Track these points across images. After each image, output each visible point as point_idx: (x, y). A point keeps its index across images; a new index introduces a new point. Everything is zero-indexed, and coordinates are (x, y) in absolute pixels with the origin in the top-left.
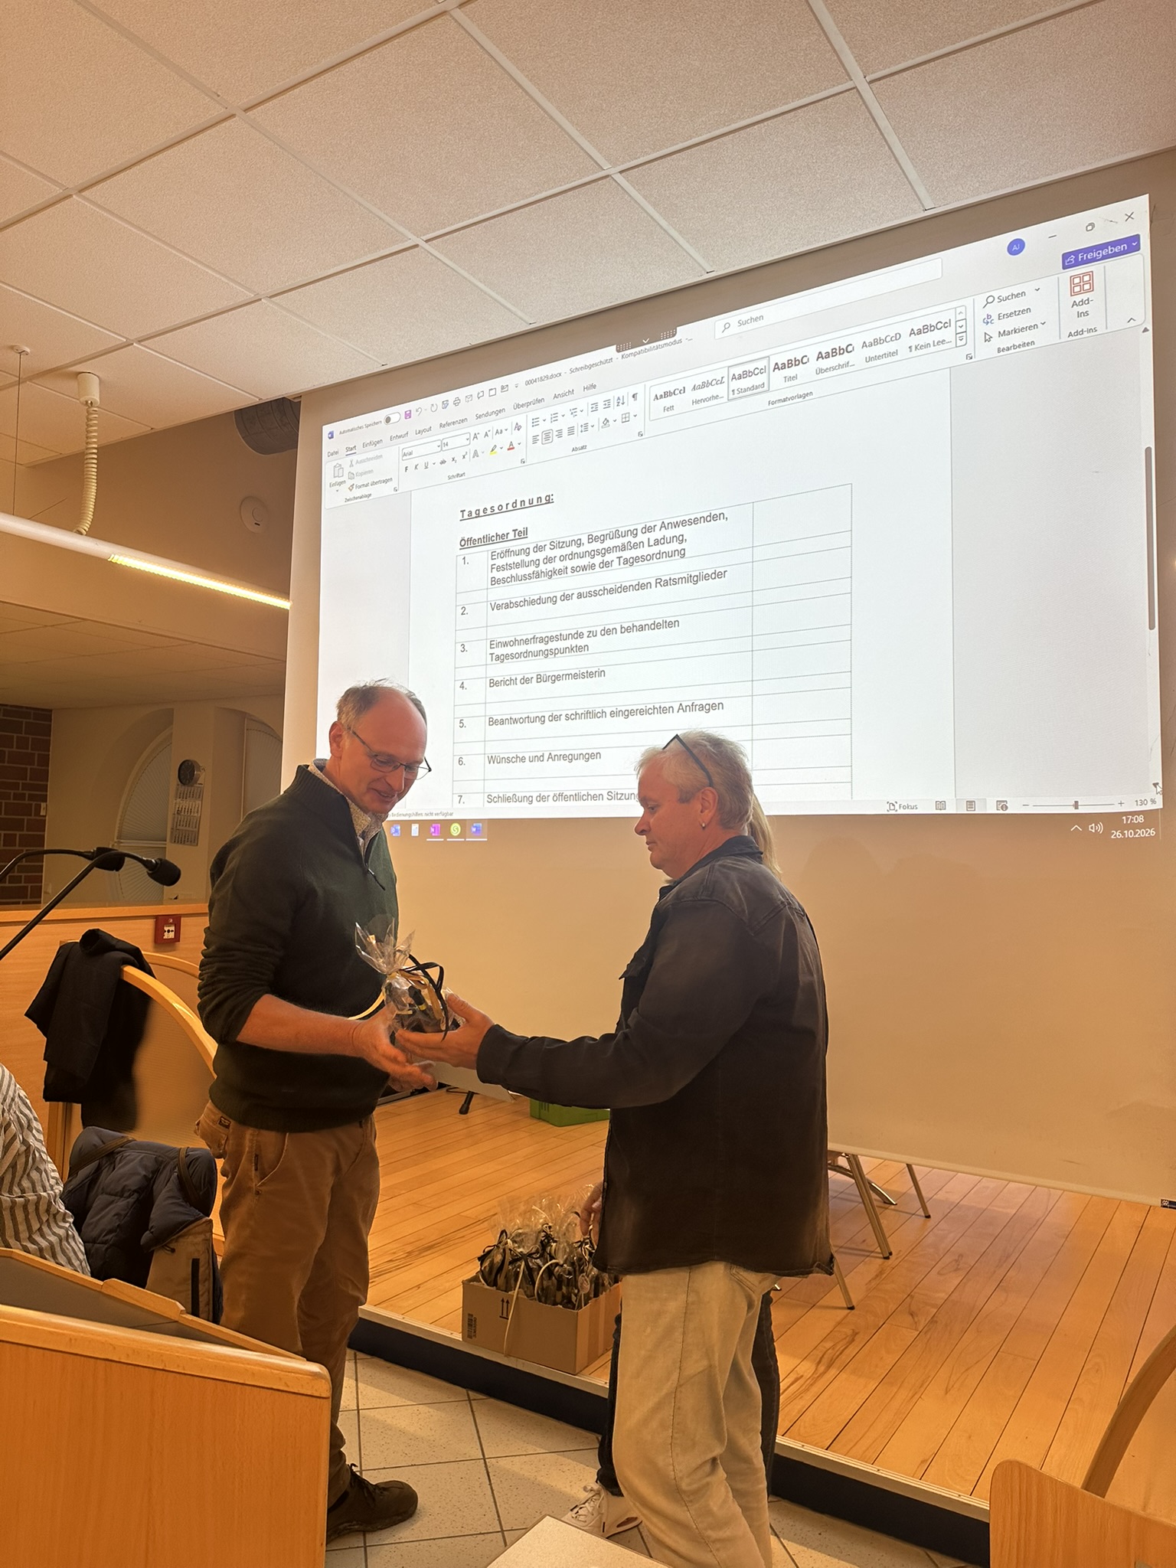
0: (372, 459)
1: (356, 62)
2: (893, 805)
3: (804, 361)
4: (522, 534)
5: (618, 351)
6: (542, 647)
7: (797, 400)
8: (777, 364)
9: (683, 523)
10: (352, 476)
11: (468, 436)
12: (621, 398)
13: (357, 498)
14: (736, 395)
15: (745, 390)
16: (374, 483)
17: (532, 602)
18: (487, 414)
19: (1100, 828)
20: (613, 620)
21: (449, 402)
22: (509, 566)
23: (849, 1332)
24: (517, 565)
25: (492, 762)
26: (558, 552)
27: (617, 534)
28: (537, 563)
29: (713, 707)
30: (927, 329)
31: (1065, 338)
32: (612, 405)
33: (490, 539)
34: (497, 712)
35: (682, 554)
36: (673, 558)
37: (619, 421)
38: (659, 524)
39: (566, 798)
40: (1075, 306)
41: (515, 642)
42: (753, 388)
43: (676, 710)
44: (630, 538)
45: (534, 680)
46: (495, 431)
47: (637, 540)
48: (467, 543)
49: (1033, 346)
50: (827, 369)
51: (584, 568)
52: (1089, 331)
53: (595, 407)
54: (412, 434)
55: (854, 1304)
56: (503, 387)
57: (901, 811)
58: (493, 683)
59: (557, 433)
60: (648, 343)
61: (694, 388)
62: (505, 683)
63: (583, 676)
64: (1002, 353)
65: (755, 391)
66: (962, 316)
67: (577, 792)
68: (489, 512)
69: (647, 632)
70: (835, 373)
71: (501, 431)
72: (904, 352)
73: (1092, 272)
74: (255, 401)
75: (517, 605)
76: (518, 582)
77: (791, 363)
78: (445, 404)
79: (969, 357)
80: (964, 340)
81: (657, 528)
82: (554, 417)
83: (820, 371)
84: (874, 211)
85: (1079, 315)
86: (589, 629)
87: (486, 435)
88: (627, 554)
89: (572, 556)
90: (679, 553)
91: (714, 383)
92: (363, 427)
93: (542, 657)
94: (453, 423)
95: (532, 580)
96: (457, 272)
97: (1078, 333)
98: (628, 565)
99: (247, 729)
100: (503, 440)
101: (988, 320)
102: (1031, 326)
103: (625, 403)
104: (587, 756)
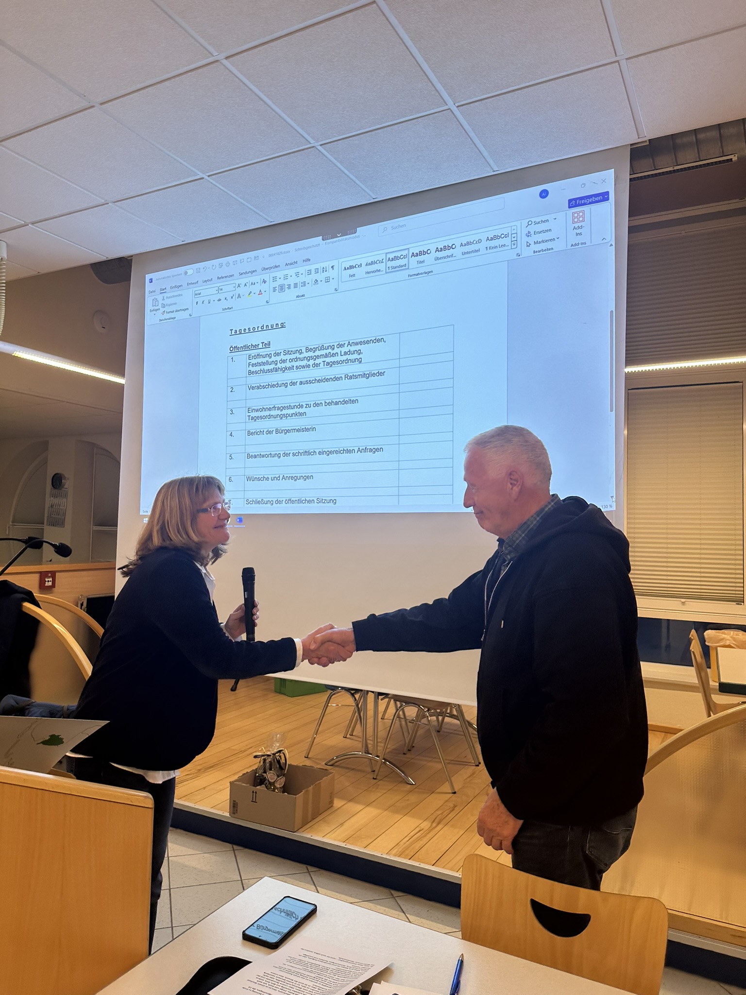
0: (176, 296)
1: (167, 83)
3: (428, 253)
4: (267, 345)
5: (323, 240)
6: (279, 412)
7: (425, 275)
8: (413, 253)
9: (361, 343)
10: (164, 306)
11: (234, 285)
12: (325, 268)
13: (166, 320)
14: (390, 270)
15: (396, 267)
16: (177, 311)
17: (273, 386)
18: (246, 273)
20: (321, 398)
21: (223, 264)
22: (259, 364)
23: (452, 806)
24: (264, 364)
25: (249, 480)
26: (288, 357)
27: (322, 348)
28: (276, 363)
29: (377, 450)
30: (496, 237)
31: (569, 247)
32: (319, 272)
33: (248, 347)
34: (253, 451)
35: (360, 361)
36: (355, 363)
37: (324, 280)
38: (347, 343)
39: (293, 502)
40: (575, 230)
41: (263, 409)
42: (401, 266)
43: (356, 452)
44: (330, 350)
45: (274, 432)
46: (250, 283)
47: (334, 352)
48: (234, 349)
49: (552, 251)
50: (441, 258)
51: (303, 367)
52: (582, 244)
53: (309, 272)
54: (200, 282)
55: (456, 790)
56: (255, 257)
58: (250, 433)
59: (287, 286)
60: (340, 236)
61: (367, 265)
62: (257, 434)
63: (303, 430)
64: (536, 254)
65: (401, 268)
66: (515, 232)
67: (299, 498)
68: (247, 331)
69: (340, 406)
70: (445, 260)
71: (254, 283)
72: (483, 250)
73: (584, 211)
74: (104, 259)
75: (264, 387)
76: (265, 374)
77: (421, 253)
78: (221, 266)
79: (518, 255)
80: (516, 245)
81: (346, 345)
82: (286, 277)
83: (438, 258)
84: (465, 171)
85: (577, 234)
86: (307, 403)
87: (245, 285)
88: (328, 360)
89: (297, 359)
90: (358, 360)
91: (378, 262)
92: (170, 277)
93: (278, 418)
94: (226, 277)
95: (273, 373)
96: (227, 193)
97: (576, 245)
98: (329, 366)
99: (96, 454)
100: (256, 289)
101: (528, 235)
102: (551, 239)
103: (327, 271)
104: (305, 478)
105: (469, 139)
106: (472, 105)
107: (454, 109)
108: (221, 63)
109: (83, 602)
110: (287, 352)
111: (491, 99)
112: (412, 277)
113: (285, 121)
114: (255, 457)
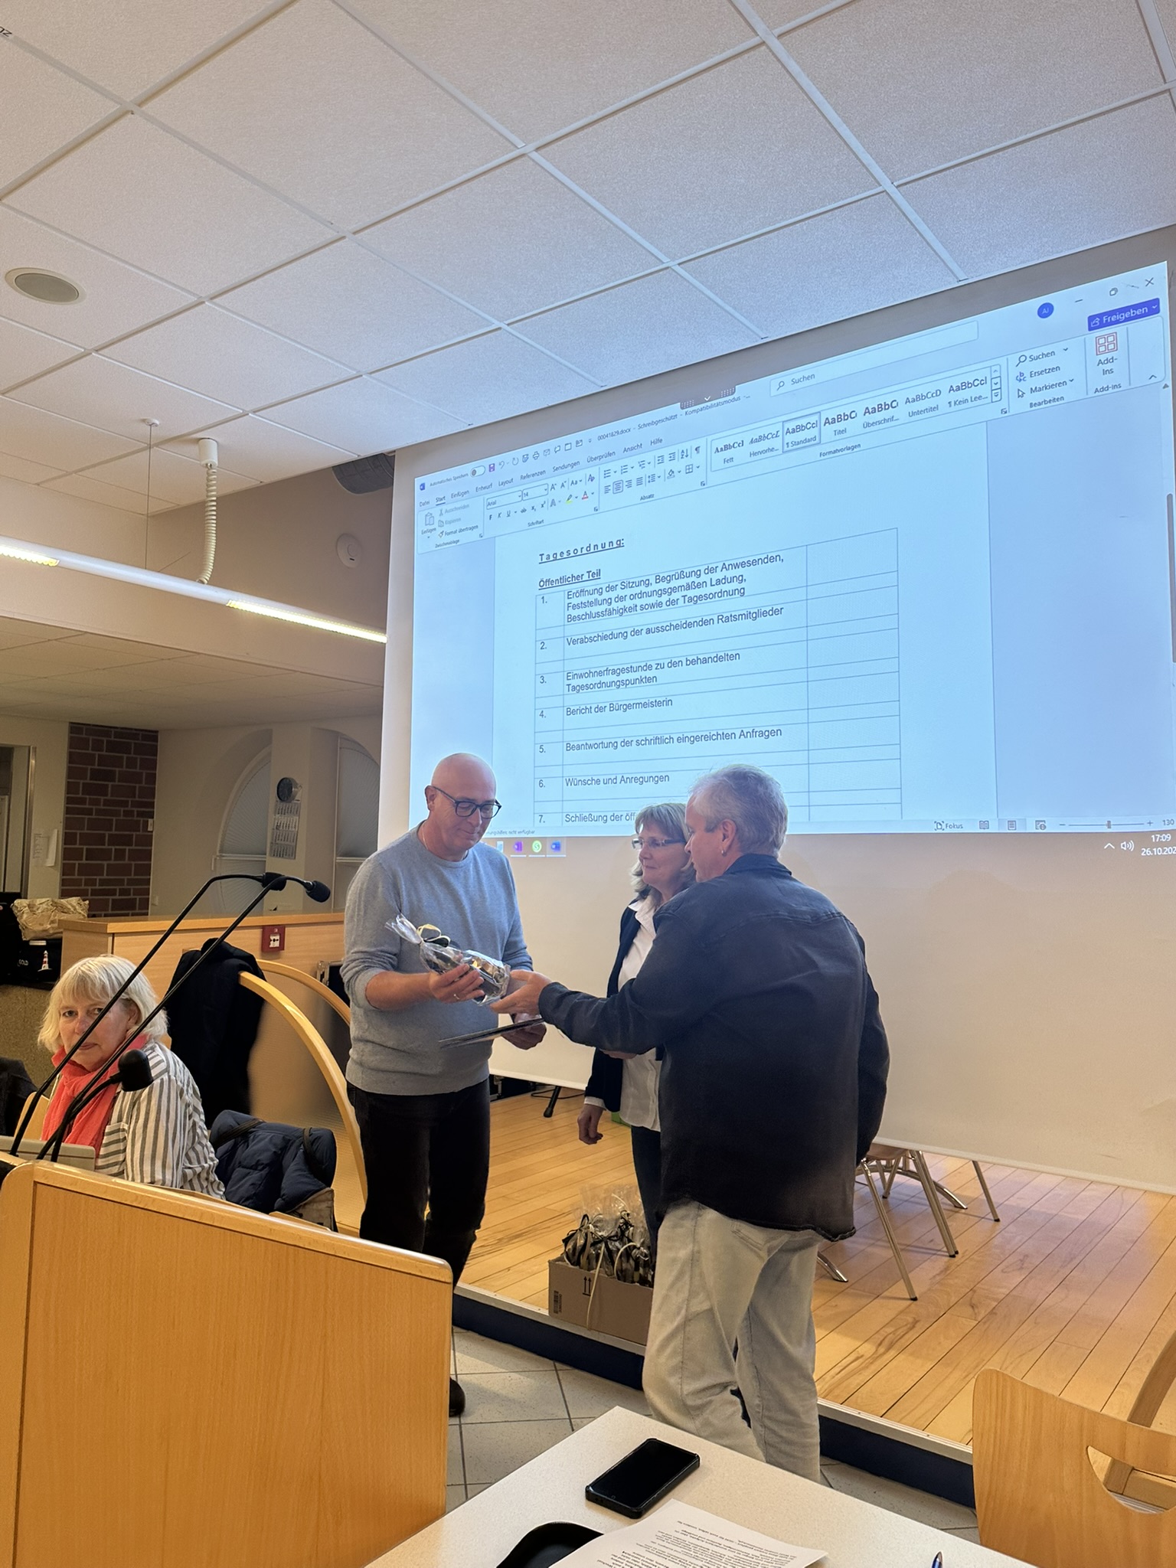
0: (460, 508)
1: (449, 195)
2: (940, 824)
3: (852, 416)
4: (596, 575)
6: (614, 678)
7: (846, 452)
8: (827, 419)
9: (743, 564)
10: (441, 524)
11: (545, 487)
12: (685, 451)
13: (446, 544)
14: (790, 448)
15: (798, 443)
16: (461, 531)
17: (605, 637)
18: (564, 467)
19: (1131, 845)
20: (678, 653)
21: (529, 456)
22: (584, 605)
23: (911, 1320)
24: (591, 604)
25: (570, 787)
26: (628, 592)
27: (681, 575)
28: (609, 601)
29: (772, 733)
30: (965, 385)
31: (1091, 394)
32: (676, 458)
33: (567, 580)
34: (574, 738)
35: (742, 593)
36: (734, 596)
37: (684, 471)
38: (720, 565)
40: (1101, 365)
41: (590, 674)
42: (806, 441)
43: (737, 737)
44: (693, 578)
45: (607, 709)
46: (570, 483)
47: (701, 580)
48: (546, 583)
49: (1062, 402)
50: (873, 423)
51: (652, 606)
52: (1114, 387)
53: (661, 460)
54: (496, 485)
56: (577, 442)
57: (948, 830)
58: (570, 712)
59: (626, 484)
60: (709, 401)
61: (752, 442)
62: (581, 711)
63: (652, 705)
64: (1034, 408)
65: (807, 444)
66: (997, 374)
69: (710, 664)
70: (881, 426)
71: (576, 482)
72: (944, 407)
73: (1116, 333)
74: (355, 457)
75: (591, 640)
76: (592, 619)
77: (840, 418)
78: (525, 459)
79: (1004, 411)
80: (999, 396)
81: (719, 569)
82: (624, 469)
83: (868, 425)
84: (912, 284)
85: (1105, 372)
86: (657, 662)
87: (563, 485)
88: (691, 593)
89: (641, 595)
90: (739, 591)
91: (770, 436)
92: (451, 479)
93: (614, 687)
94: (533, 475)
95: (605, 617)
96: (535, 348)
97: (1103, 389)
98: (692, 603)
99: (340, 748)
100: (578, 490)
101: (1021, 378)
102: (1060, 383)
103: (689, 456)
104: (656, 779)
105: (918, 235)
106: (921, 181)
107: (892, 190)
108: (529, 157)
109: (324, 973)
110: (625, 585)
111: (953, 170)
112: (826, 457)
113: (624, 232)
114: (579, 747)
